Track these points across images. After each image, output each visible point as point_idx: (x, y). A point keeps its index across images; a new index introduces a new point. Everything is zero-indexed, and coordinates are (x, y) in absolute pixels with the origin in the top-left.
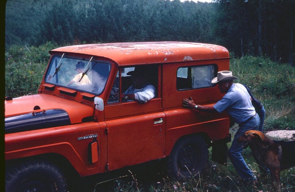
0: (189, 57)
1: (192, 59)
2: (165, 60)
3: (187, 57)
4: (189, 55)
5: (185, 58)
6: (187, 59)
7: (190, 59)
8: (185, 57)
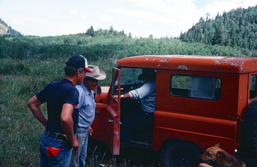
0: (184, 66)
1: (187, 69)
2: (158, 66)
3: (182, 66)
4: (184, 65)
5: (180, 67)
6: (182, 68)
7: (185, 68)
8: (180, 65)
